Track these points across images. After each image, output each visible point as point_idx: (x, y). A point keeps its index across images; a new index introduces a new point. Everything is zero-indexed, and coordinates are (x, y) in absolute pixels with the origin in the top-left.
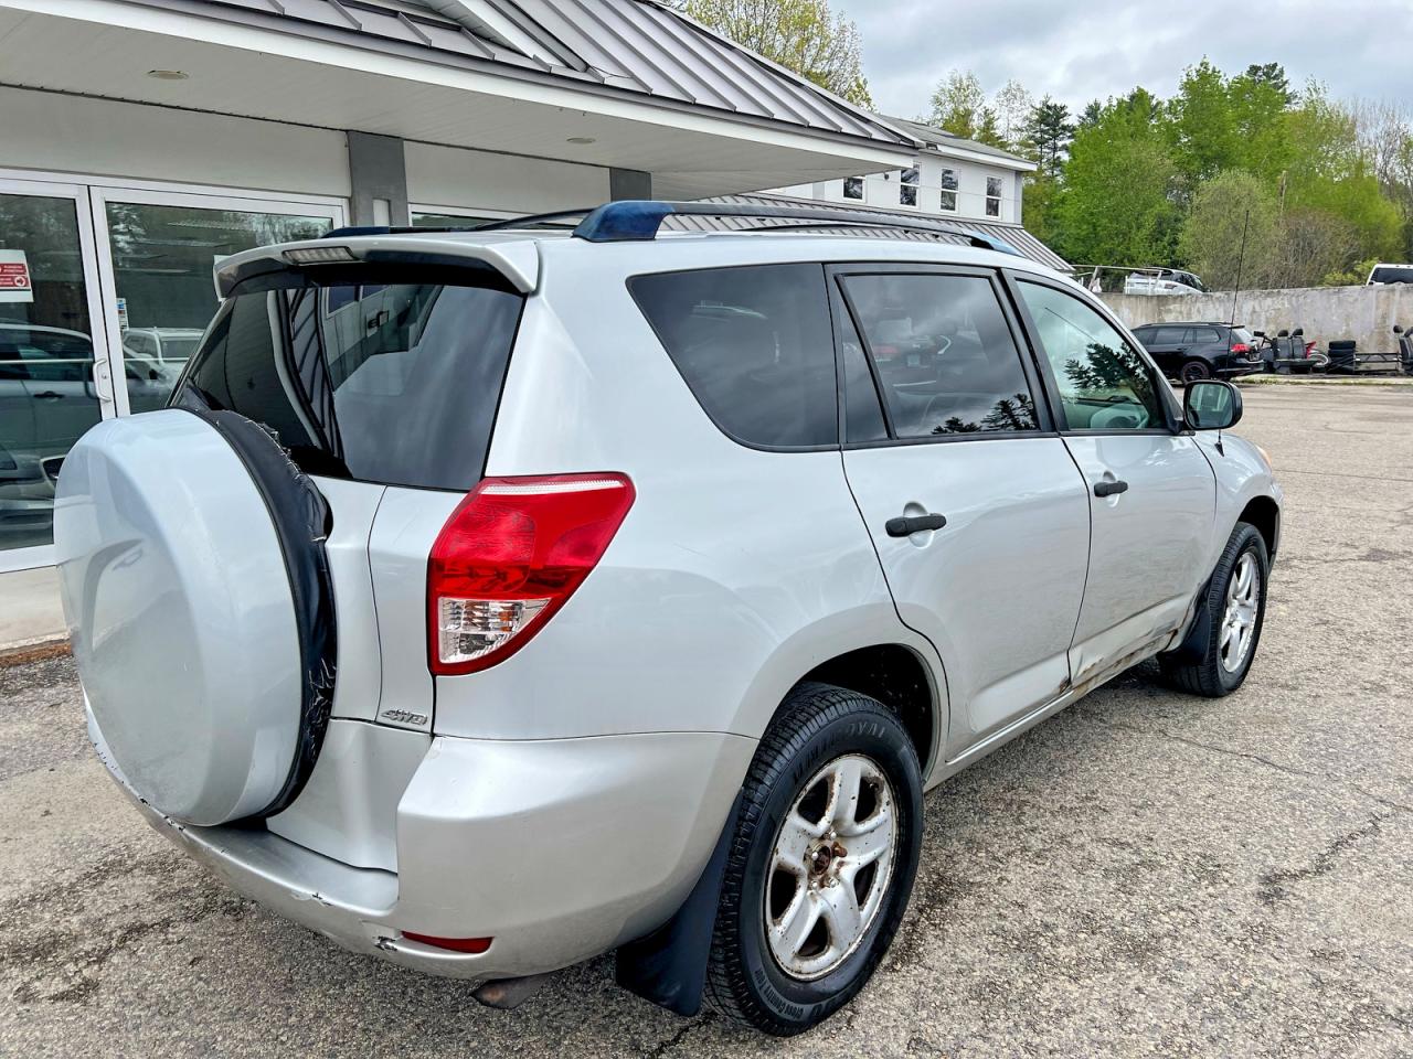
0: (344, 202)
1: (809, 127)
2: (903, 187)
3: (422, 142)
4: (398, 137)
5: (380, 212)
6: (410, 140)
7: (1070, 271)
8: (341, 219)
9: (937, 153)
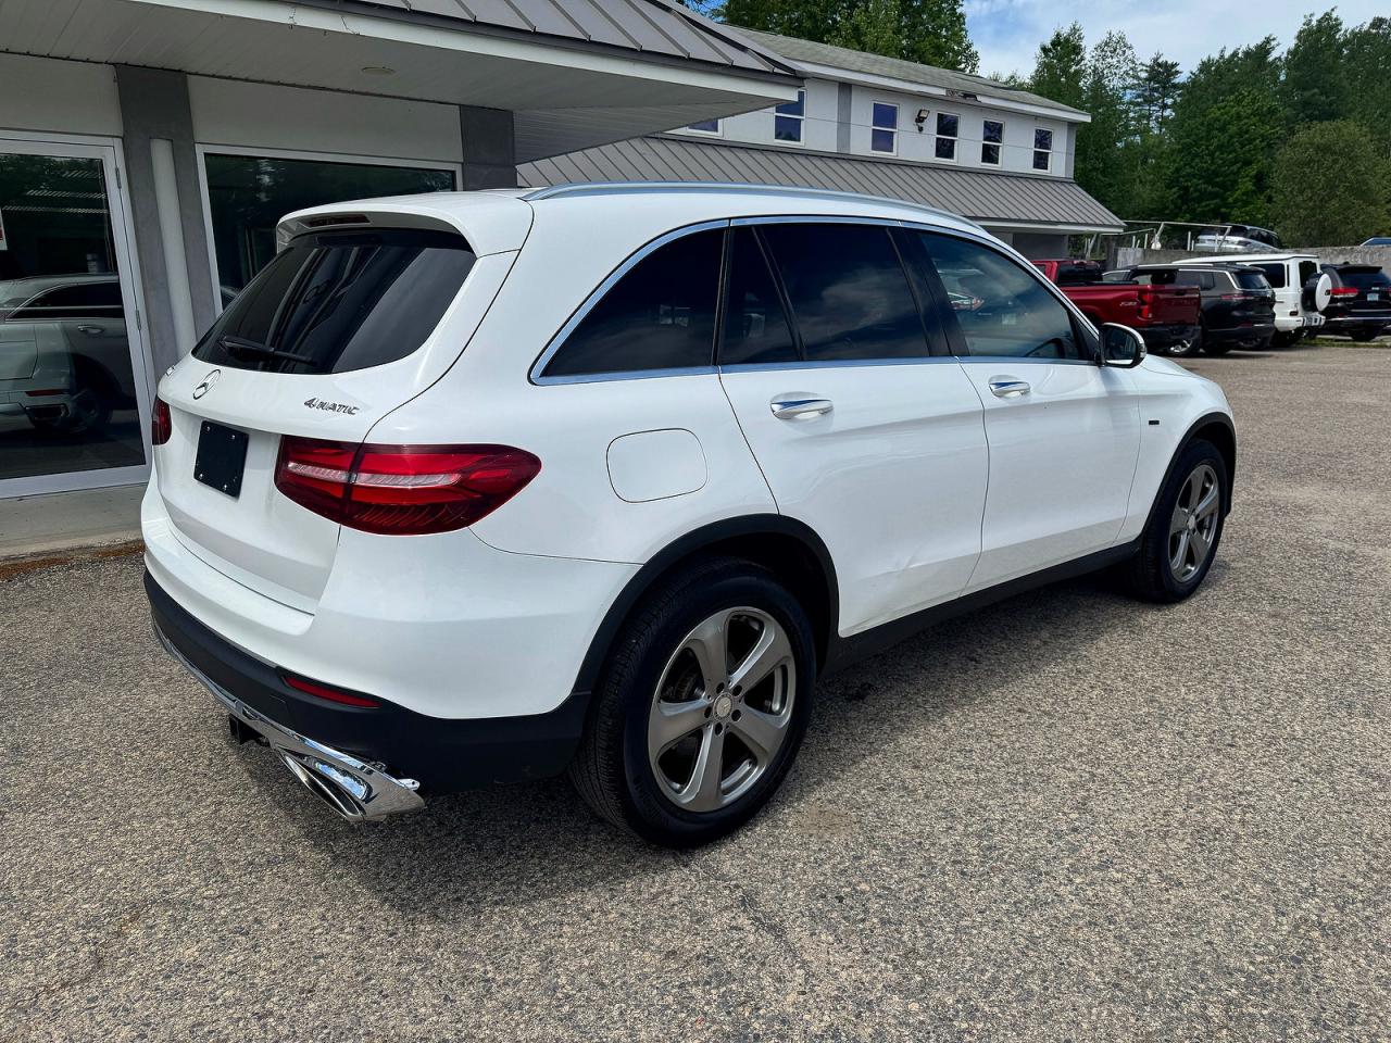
0: (118, 143)
1: (642, 51)
2: (938, 139)
3: (213, 76)
4: (180, 71)
5: (161, 154)
6: (196, 74)
7: (1119, 227)
8: (113, 161)
9: (976, 103)
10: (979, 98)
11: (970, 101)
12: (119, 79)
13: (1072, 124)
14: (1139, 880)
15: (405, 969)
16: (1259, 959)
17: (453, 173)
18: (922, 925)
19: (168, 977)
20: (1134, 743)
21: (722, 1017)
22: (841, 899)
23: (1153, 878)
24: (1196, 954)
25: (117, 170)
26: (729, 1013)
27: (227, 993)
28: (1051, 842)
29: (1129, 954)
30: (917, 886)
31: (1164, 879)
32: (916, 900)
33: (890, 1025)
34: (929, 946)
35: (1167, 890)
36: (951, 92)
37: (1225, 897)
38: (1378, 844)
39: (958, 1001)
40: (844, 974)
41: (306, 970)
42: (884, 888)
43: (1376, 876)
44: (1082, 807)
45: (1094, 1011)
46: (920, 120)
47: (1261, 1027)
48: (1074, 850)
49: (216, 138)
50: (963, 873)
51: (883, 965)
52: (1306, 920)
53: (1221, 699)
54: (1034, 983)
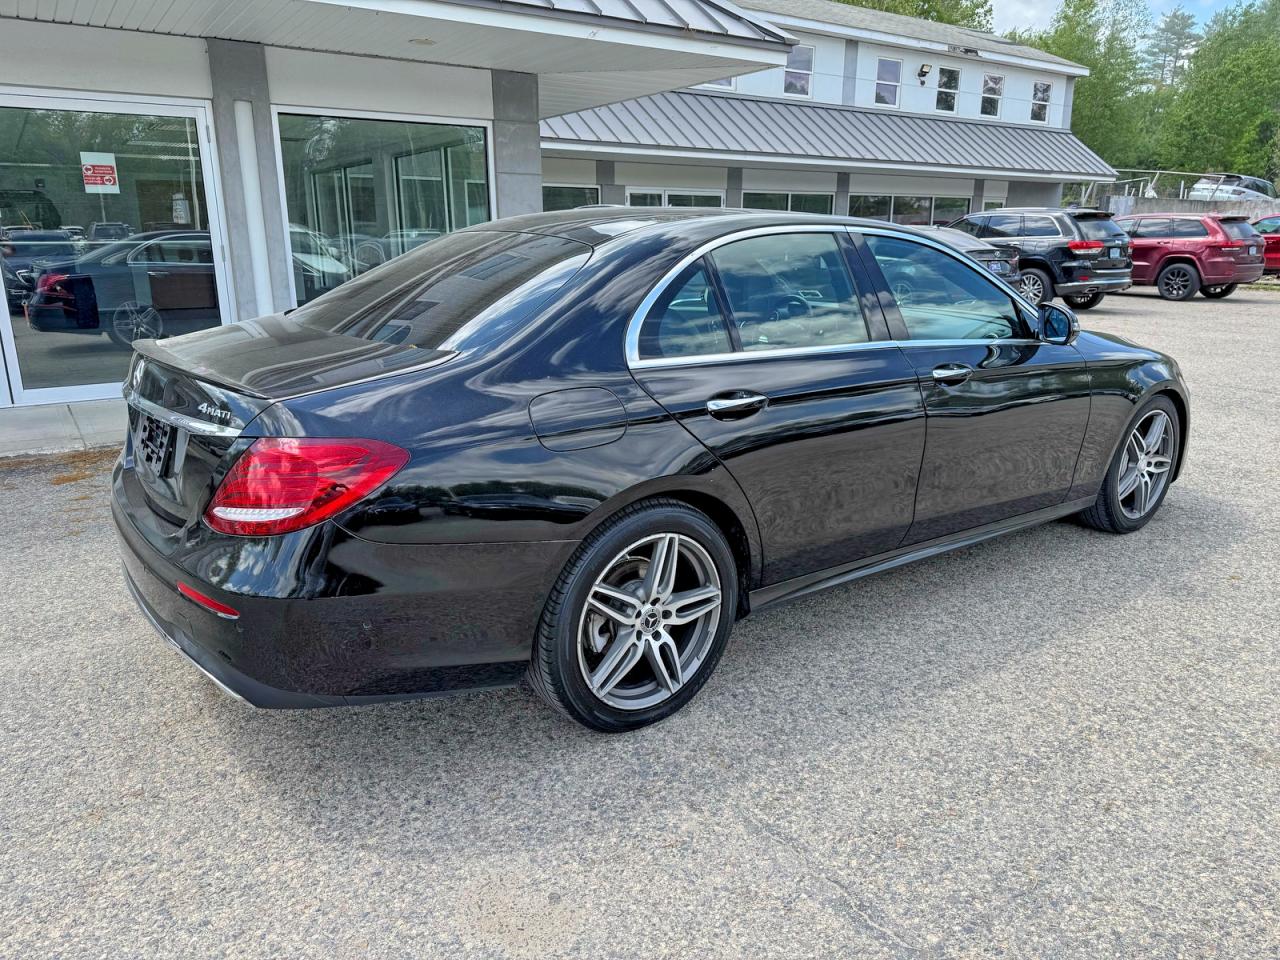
0: (208, 104)
1: (647, 23)
2: (940, 93)
3: (286, 47)
4: (259, 43)
5: (243, 113)
6: (272, 45)
7: (1113, 176)
8: (204, 118)
9: (978, 59)
10: (980, 53)
11: (970, 56)
12: (210, 51)
13: (1070, 78)
14: (969, 696)
15: (413, 724)
16: (1043, 749)
17: (485, 128)
18: (792, 714)
19: (248, 721)
20: (999, 607)
21: (634, 760)
22: (735, 696)
23: (981, 696)
24: (996, 744)
25: (207, 128)
26: (638, 759)
27: (289, 733)
28: (907, 669)
29: (944, 741)
30: (795, 691)
31: (987, 695)
32: (791, 700)
33: (752, 772)
34: (794, 728)
35: (988, 704)
36: (954, 48)
37: (1032, 711)
38: (1171, 682)
39: (806, 762)
40: (726, 741)
41: (343, 722)
42: (769, 690)
43: (1159, 703)
44: (941, 648)
45: (905, 773)
46: (923, 74)
47: (1028, 789)
48: (924, 674)
49: (287, 98)
50: (832, 685)
51: (756, 737)
52: (1090, 728)
53: (1084, 578)
54: (866, 756)
